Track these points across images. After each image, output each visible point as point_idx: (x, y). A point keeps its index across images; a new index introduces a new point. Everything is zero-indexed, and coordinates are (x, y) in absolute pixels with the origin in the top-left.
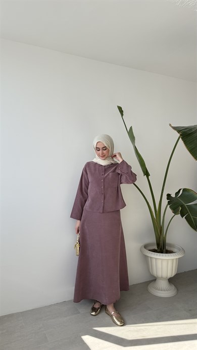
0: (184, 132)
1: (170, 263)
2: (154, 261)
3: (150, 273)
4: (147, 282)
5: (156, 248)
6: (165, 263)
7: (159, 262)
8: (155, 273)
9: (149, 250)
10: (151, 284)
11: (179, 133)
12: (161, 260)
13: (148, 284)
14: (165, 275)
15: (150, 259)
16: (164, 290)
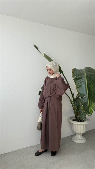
1: (82, 126)
2: (74, 125)
3: (73, 131)
5: (75, 119)
6: (79, 126)
7: (77, 126)
8: (75, 131)
9: (72, 120)
10: (74, 137)
12: (77, 125)
13: (72, 137)
14: (79, 132)
15: (72, 124)
16: (79, 140)
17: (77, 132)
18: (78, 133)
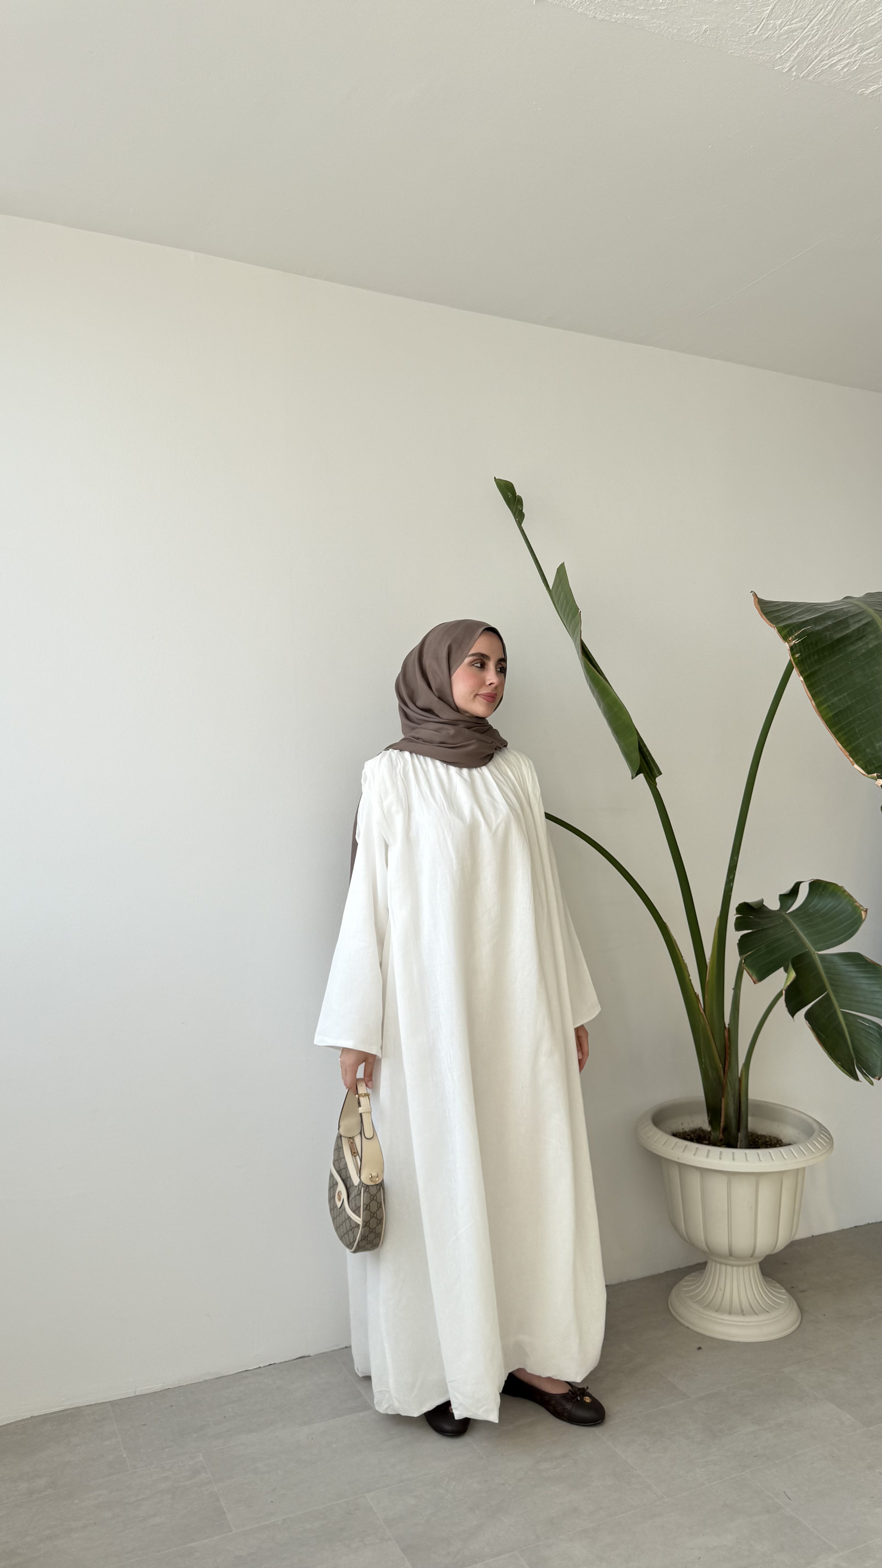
0: (810, 635)
1: (765, 1189)
2: (694, 1182)
3: (681, 1236)
4: (667, 1273)
5: (707, 1127)
6: (742, 1191)
7: (718, 1185)
8: (699, 1236)
9: (676, 1135)
10: (685, 1284)
11: (785, 638)
12: (724, 1178)
13: (671, 1287)
14: (742, 1243)
15: (675, 1173)
16: (743, 1313)
17: (720, 1240)
18: (731, 1254)
